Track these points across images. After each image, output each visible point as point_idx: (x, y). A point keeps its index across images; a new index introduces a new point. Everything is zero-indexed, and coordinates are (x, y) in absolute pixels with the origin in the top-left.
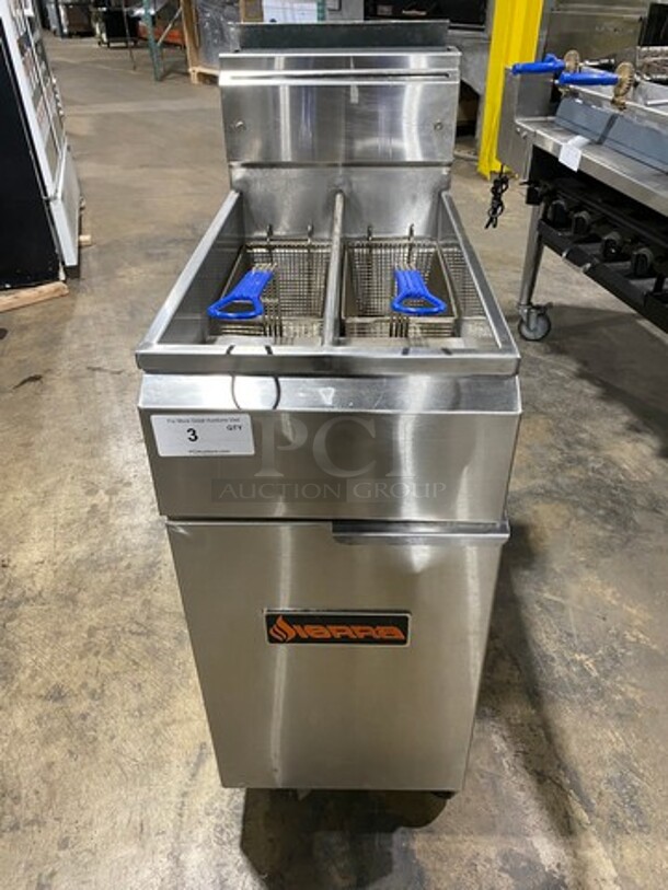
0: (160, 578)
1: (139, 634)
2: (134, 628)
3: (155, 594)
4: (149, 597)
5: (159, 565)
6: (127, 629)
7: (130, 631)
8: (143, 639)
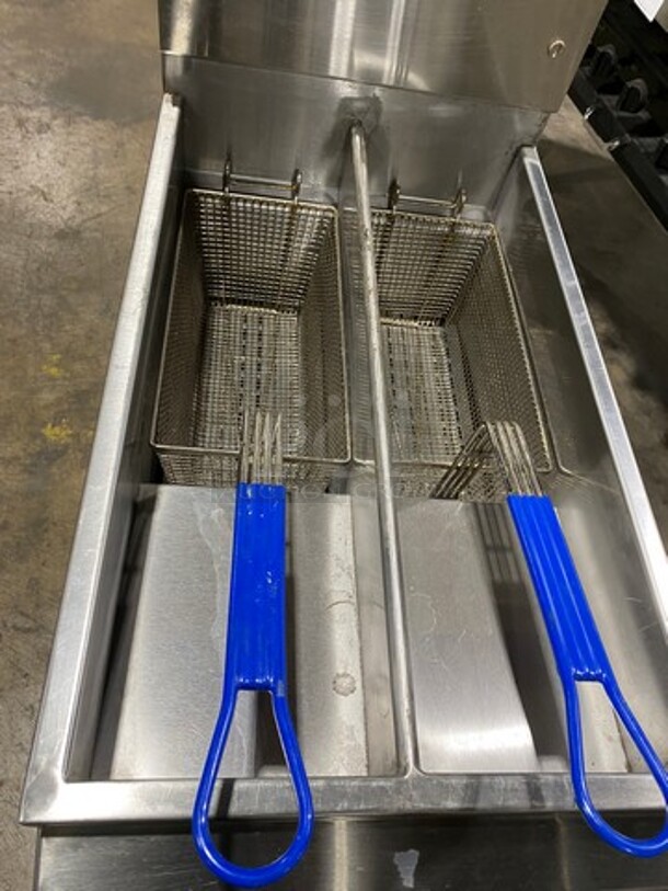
0: (49, 545)
1: (28, 631)
2: (20, 621)
3: (45, 569)
4: (36, 575)
5: (45, 526)
6: (9, 625)
7: (14, 627)
8: (32, 637)
